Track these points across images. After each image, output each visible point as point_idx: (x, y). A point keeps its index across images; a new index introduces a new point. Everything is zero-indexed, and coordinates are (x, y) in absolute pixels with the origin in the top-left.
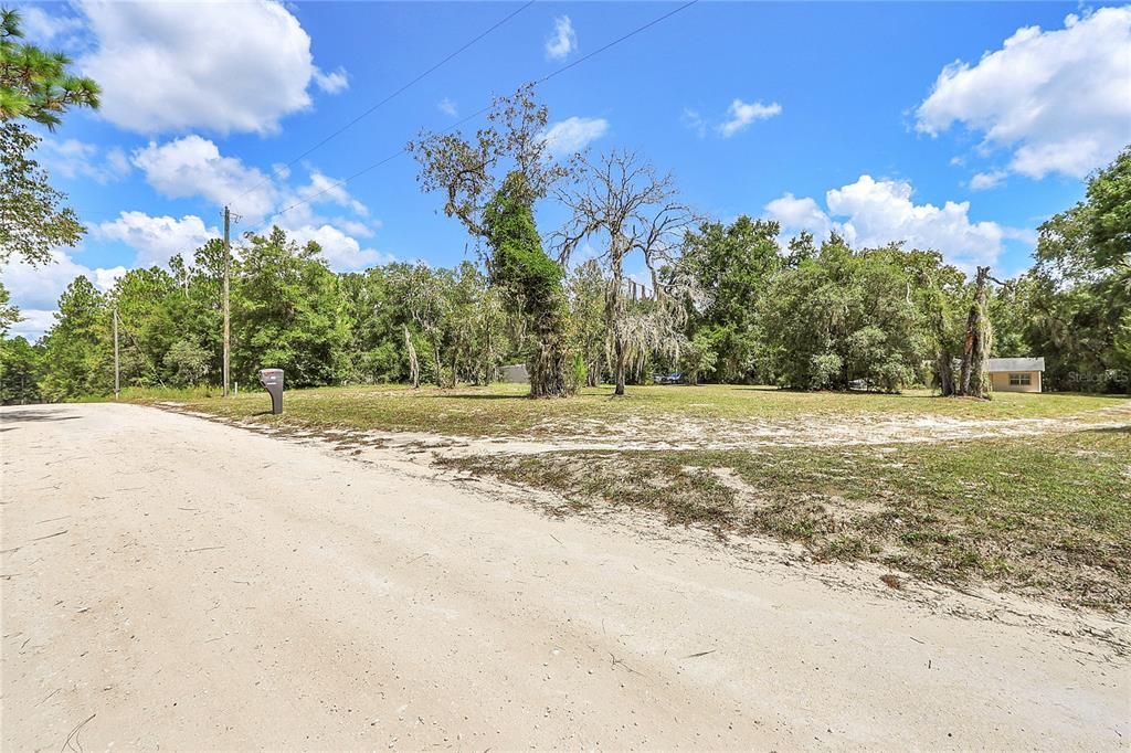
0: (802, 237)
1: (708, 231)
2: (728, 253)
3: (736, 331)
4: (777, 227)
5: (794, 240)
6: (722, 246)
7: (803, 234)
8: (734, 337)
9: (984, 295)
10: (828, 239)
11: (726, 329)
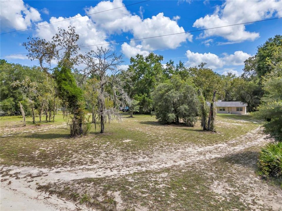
0: (170, 62)
1: (139, 57)
2: (145, 68)
3: (147, 97)
4: (162, 58)
5: (168, 63)
6: (143, 65)
7: (170, 61)
8: (146, 98)
9: (215, 100)
10: (178, 64)
11: (143, 96)
